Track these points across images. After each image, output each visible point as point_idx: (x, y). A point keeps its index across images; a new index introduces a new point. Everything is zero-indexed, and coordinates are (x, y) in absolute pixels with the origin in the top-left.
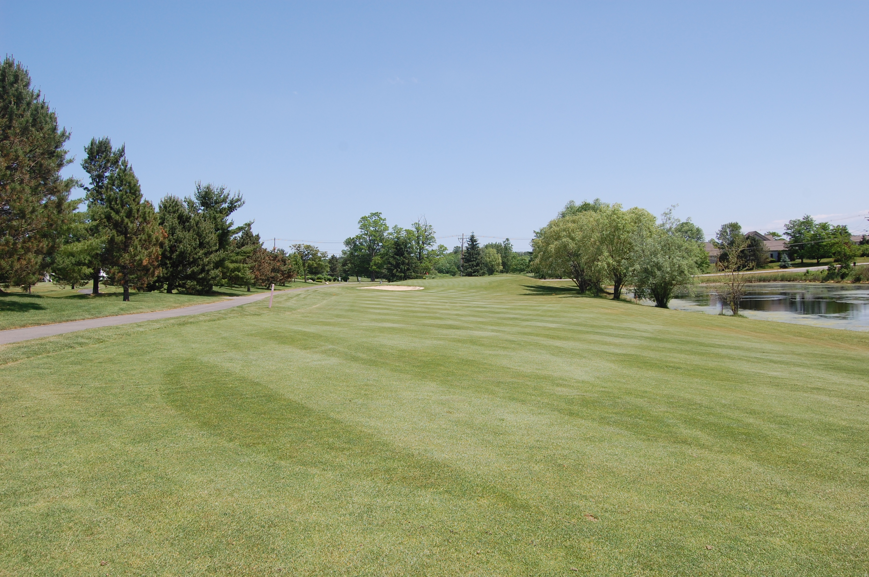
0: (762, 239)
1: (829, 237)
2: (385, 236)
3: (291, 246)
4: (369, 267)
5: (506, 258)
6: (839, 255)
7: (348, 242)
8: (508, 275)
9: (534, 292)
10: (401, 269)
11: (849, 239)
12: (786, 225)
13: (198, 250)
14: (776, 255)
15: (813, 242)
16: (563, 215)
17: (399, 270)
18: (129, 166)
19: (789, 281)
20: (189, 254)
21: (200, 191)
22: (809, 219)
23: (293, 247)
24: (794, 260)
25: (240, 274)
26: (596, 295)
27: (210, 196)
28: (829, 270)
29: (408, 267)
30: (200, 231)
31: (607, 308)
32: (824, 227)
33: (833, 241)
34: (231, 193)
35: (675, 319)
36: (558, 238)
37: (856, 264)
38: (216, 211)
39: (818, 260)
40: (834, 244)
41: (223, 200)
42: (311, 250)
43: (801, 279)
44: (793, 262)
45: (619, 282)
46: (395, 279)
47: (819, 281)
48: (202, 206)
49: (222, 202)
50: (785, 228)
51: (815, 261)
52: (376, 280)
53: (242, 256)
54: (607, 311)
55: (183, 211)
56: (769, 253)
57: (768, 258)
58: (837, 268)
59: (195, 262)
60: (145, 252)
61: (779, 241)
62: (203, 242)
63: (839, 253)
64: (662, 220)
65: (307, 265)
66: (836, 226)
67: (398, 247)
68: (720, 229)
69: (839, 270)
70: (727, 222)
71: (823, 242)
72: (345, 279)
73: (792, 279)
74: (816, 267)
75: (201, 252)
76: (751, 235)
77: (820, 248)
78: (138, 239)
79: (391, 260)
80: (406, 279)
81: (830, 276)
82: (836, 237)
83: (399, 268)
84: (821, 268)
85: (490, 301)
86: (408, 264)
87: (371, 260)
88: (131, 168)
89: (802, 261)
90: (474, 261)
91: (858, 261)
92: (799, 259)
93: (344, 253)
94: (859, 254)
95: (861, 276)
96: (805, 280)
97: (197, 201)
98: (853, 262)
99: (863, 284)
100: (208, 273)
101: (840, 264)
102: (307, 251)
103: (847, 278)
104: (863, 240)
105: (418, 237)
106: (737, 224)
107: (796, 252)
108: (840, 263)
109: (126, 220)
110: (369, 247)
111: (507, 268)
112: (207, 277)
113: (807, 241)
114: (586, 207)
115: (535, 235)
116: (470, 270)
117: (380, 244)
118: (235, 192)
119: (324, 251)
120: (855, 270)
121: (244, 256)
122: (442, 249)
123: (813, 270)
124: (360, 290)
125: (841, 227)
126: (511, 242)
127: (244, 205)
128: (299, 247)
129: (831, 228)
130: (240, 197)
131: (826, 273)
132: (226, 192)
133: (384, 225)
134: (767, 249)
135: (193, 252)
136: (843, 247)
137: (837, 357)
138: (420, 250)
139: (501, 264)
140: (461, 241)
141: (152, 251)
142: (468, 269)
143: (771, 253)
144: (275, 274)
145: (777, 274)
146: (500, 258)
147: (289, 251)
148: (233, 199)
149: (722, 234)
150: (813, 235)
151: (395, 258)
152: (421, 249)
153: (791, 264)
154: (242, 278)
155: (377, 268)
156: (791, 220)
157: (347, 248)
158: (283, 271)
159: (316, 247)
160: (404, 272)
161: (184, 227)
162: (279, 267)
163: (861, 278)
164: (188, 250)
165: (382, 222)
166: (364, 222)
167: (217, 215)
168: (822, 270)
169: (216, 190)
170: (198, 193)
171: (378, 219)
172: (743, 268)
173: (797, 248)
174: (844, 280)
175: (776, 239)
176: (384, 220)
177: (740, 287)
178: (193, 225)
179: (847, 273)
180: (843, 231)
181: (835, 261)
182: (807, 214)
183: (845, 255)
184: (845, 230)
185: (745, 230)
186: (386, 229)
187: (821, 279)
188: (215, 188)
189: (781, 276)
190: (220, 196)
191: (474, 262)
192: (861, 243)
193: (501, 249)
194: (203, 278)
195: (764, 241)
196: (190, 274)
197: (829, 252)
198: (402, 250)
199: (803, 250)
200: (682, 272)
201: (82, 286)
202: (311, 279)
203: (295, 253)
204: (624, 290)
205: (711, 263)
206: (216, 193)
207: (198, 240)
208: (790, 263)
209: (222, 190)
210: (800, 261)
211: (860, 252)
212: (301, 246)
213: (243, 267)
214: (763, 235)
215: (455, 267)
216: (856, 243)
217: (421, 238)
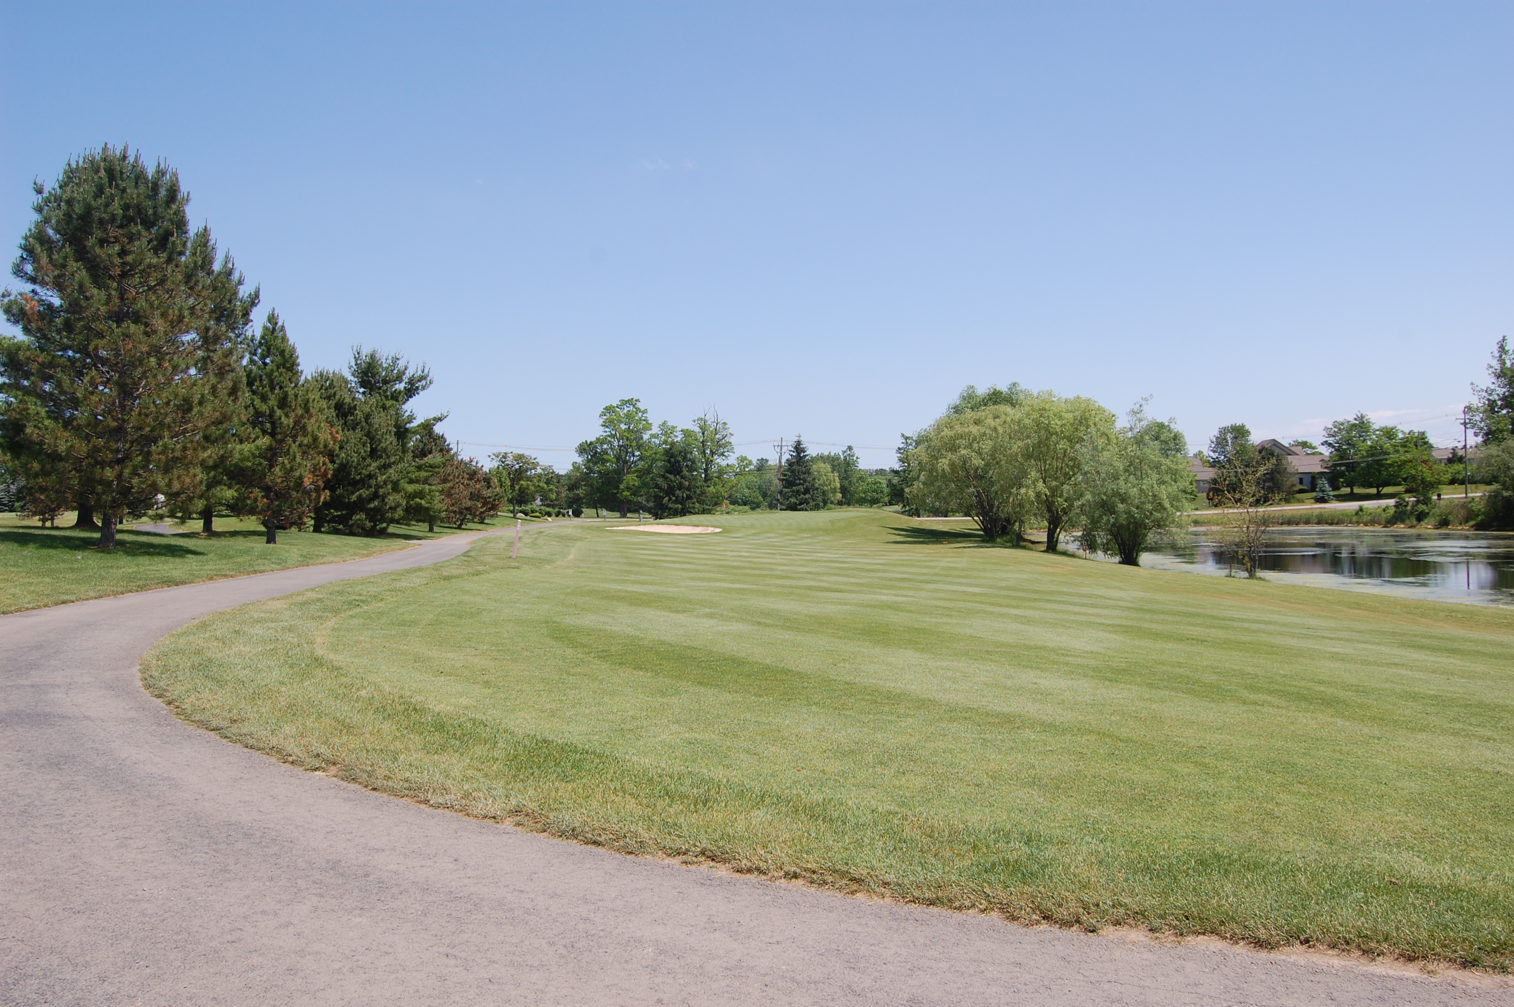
0: (1284, 453)
1: (1397, 451)
2: (644, 439)
3: (491, 454)
4: (618, 493)
5: (846, 480)
6: (1413, 482)
7: (583, 449)
8: (851, 508)
9: (909, 539)
10: (677, 497)
11: (1430, 455)
12: (1326, 429)
13: (369, 460)
14: (1307, 480)
15: (1370, 459)
16: (957, 410)
17: (674, 498)
18: (280, 324)
19: (1331, 524)
20: (355, 468)
21: (359, 362)
22: (1364, 420)
23: (494, 457)
24: (1338, 489)
25: (423, 502)
26: (1015, 543)
27: (375, 371)
28: (1397, 506)
29: (688, 493)
30: (373, 430)
31: (1044, 566)
32: (1389, 433)
33: (1403, 458)
34: (410, 366)
35: (1160, 583)
36: (954, 448)
37: (1442, 497)
38: (386, 397)
39: (1378, 490)
40: (1404, 463)
41: (398, 377)
42: (524, 463)
43: (1350, 521)
44: (1336, 493)
45: (1055, 523)
46: (666, 514)
47: (1380, 524)
48: (362, 386)
49: (395, 381)
50: (1325, 433)
51: (1373, 491)
52: (629, 515)
53: (427, 471)
54: (1045, 569)
55: (343, 397)
56: (1297, 476)
57: (1293, 485)
58: (1410, 504)
59: (363, 483)
60: (308, 465)
61: (1312, 456)
62: (376, 448)
63: (1414, 478)
64: (1129, 421)
65: (517, 487)
66: (1407, 431)
67: (673, 460)
68: (1217, 433)
69: (1413, 506)
70: (1228, 423)
71: (1386, 460)
72: (577, 514)
73: (1335, 521)
74: (1375, 502)
75: (374, 465)
76: (1266, 446)
77: (1382, 469)
78: (297, 443)
79: (660, 481)
80: (685, 515)
81: (1399, 516)
82: (1407, 452)
83: (674, 495)
84: (1384, 503)
85: (843, 552)
86: (688, 489)
87: (620, 481)
88: (283, 326)
89: (1352, 490)
90: (800, 484)
91: (1445, 491)
92: (1346, 487)
93: (576, 467)
94: (1446, 480)
95: (1450, 518)
96: (1357, 522)
97: (352, 378)
98: (1436, 494)
99: (1454, 530)
100: (383, 500)
101: (1414, 497)
102: (518, 463)
103: (1426, 521)
104: (1453, 457)
105: (703, 441)
106: (1243, 426)
107: (1342, 474)
108: (1414, 494)
109: (279, 412)
110: (618, 458)
111: (848, 498)
112: (382, 506)
113: (1361, 458)
114: (995, 398)
115: (904, 441)
116: (793, 500)
117: (637, 453)
118: (417, 365)
119: (547, 464)
120: (1439, 507)
121: (431, 471)
122: (744, 463)
123: (1371, 507)
124: (613, 531)
125: (1417, 434)
126: (857, 452)
127: (431, 386)
128: (505, 457)
129: (1401, 436)
130: (426, 372)
131: (1392, 511)
132: (401, 364)
133: (644, 420)
134: (1293, 470)
135: (360, 465)
136: (1420, 469)
137: (1415, 636)
138: (706, 465)
139: (839, 490)
140: (779, 450)
141: (319, 464)
142: (791, 499)
143: (1301, 476)
144: (473, 502)
145: (1310, 511)
146: (837, 479)
147: (488, 465)
148: (413, 376)
149: (1220, 442)
150: (1371, 447)
151: (667, 478)
152: (709, 462)
153: (1334, 496)
154: (427, 509)
155: (631, 495)
156: (1336, 421)
157: (580, 460)
158: (485, 498)
159: (533, 458)
160: (682, 501)
161: (345, 423)
162: (479, 492)
163: (1449, 521)
164: (353, 462)
165: (640, 414)
166: (610, 415)
167: (387, 402)
168: (1384, 506)
169: (384, 361)
170: (356, 365)
171: (634, 410)
172: (1265, 502)
173: (1343, 468)
174: (1422, 523)
175: (1309, 452)
176: (643, 412)
177: (1258, 534)
178: (360, 419)
179: (1427, 511)
180: (1420, 441)
181: (1407, 491)
182: (1361, 412)
183: (1423, 481)
184: (1423, 439)
185: (1257, 437)
186: (648, 427)
187: (1384, 523)
188: (385, 357)
189: (1317, 516)
190: (392, 371)
191: (801, 486)
192: (1450, 461)
193: (839, 464)
194: (375, 507)
195: (1289, 457)
196: (355, 502)
197: (1398, 476)
198: (679, 466)
199: (1354, 471)
200: (1161, 507)
201: (137, 519)
202: (521, 512)
203: (498, 467)
204: (1062, 537)
205: (1199, 492)
206: (385, 365)
207: (369, 445)
208: (1332, 493)
209: (396, 360)
210: (1348, 490)
211: (1448, 476)
212: (509, 455)
213: (430, 491)
214: (1287, 445)
215: (758, 495)
216: (1440, 461)
217: (709, 444)
